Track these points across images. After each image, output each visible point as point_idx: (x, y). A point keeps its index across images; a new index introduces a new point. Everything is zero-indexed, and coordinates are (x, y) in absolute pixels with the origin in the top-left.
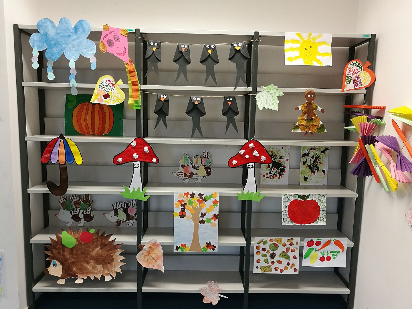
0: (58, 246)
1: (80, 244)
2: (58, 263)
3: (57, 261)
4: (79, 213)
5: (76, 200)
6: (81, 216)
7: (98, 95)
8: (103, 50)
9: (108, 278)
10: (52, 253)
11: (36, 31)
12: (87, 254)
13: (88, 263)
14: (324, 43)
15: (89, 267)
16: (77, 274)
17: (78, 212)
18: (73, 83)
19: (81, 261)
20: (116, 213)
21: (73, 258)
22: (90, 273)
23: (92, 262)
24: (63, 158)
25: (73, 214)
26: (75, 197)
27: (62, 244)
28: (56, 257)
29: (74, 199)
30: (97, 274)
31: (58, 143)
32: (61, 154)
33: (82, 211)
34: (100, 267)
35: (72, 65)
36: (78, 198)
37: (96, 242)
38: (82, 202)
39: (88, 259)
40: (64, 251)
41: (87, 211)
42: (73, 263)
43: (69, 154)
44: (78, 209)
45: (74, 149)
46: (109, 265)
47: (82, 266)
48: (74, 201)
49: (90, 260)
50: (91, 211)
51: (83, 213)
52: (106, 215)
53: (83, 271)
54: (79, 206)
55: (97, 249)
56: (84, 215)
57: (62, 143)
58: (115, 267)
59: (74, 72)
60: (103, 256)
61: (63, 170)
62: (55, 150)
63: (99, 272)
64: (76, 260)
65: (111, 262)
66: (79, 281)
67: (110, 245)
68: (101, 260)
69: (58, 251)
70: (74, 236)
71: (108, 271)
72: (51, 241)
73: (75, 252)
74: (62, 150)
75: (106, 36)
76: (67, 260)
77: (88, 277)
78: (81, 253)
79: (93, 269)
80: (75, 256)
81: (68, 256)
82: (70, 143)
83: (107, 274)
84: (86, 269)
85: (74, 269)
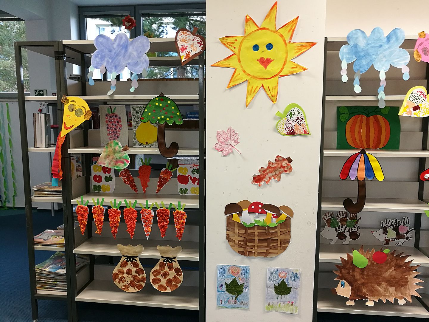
0: (348, 266)
1: (372, 264)
2: (346, 284)
3: (345, 281)
4: (345, 231)
5: (342, 217)
6: (347, 234)
7: (407, 107)
8: (418, 59)
9: (401, 302)
10: (341, 272)
11: (346, 43)
12: (379, 275)
13: (379, 284)
15: (380, 289)
16: (367, 295)
17: (343, 229)
18: (382, 95)
19: (371, 283)
20: (385, 231)
21: (364, 279)
22: (382, 295)
23: (384, 284)
24: (362, 175)
25: (338, 231)
26: (342, 214)
27: (352, 264)
28: (345, 277)
29: (341, 216)
30: (389, 296)
31: (358, 159)
32: (361, 170)
33: (348, 229)
34: (392, 290)
35: (382, 76)
36: (345, 215)
37: (390, 263)
38: (349, 219)
39: (380, 280)
40: (353, 271)
41: (354, 228)
42: (363, 284)
43: (369, 170)
44: (344, 227)
45: (375, 164)
46: (402, 288)
47: (373, 288)
48: (340, 217)
49: (382, 282)
50: (358, 228)
51: (349, 230)
52: (373, 233)
53: (374, 293)
54: (345, 223)
55: (391, 270)
56: (349, 232)
57: (362, 158)
58: (409, 290)
59: (383, 84)
60: (396, 278)
61: (362, 185)
62: (355, 166)
63: (391, 295)
64: (366, 281)
65: (405, 285)
66: (370, 303)
67: (406, 266)
68: (394, 282)
69: (347, 271)
70: (366, 256)
71: (402, 294)
72: (342, 260)
73: (365, 272)
74: (362, 166)
75: (421, 44)
76: (356, 281)
77: (380, 300)
78: (373, 274)
79: (385, 291)
80: (365, 277)
81: (357, 276)
82: (371, 158)
83: (401, 298)
84: (377, 291)
85: (364, 291)
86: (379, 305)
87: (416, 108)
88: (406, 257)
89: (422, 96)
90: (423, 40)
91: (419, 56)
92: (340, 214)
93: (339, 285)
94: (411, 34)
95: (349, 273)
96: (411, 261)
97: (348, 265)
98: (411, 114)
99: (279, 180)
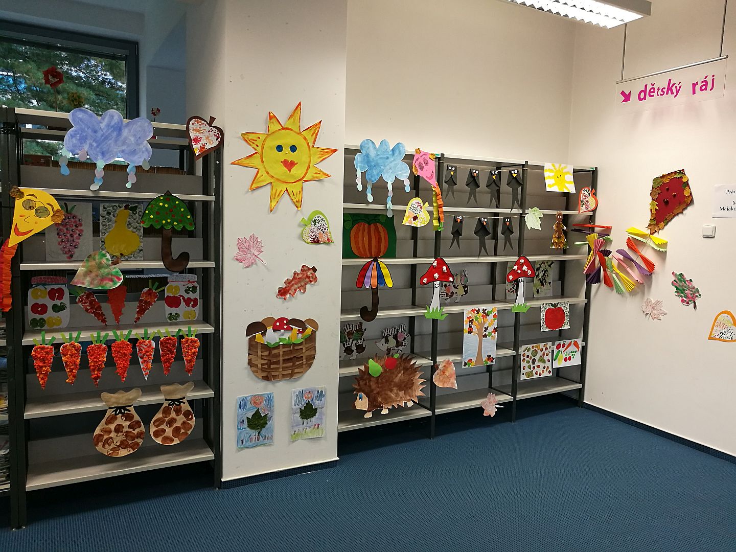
0: (365, 377)
1: (385, 371)
2: (364, 395)
3: (363, 394)
4: (352, 345)
5: (349, 330)
6: (354, 348)
7: (409, 217)
8: (416, 173)
9: (410, 404)
10: (359, 385)
11: (359, 151)
12: (391, 381)
13: (391, 391)
14: (568, 173)
15: (392, 395)
16: (382, 404)
17: (350, 343)
18: (390, 205)
19: (385, 390)
20: (387, 341)
21: (378, 387)
22: (394, 401)
23: (395, 389)
24: (375, 282)
25: (346, 346)
26: (348, 327)
27: (369, 374)
28: (363, 389)
29: (347, 329)
30: (400, 401)
31: (371, 266)
32: (374, 277)
33: (354, 342)
34: (402, 393)
35: (390, 187)
36: (351, 328)
37: (399, 367)
38: (355, 332)
39: (392, 386)
40: (370, 381)
41: (360, 341)
42: (378, 393)
43: (381, 277)
44: (351, 340)
45: (385, 271)
46: (410, 391)
47: (387, 395)
48: (347, 331)
49: (394, 387)
50: (363, 341)
51: (356, 344)
52: (377, 344)
53: (387, 400)
54: (352, 337)
55: (400, 375)
56: (356, 346)
57: (375, 266)
58: (415, 391)
59: (391, 194)
60: (404, 382)
61: (375, 292)
62: (368, 274)
63: (401, 399)
64: (381, 389)
65: (412, 387)
66: (385, 412)
67: (411, 369)
68: (403, 385)
69: (364, 382)
70: (380, 364)
71: (410, 396)
72: (359, 371)
73: (380, 381)
74: (375, 273)
75: (417, 160)
76: (372, 391)
77: (393, 406)
78: (386, 381)
79: (396, 396)
80: (380, 386)
81: (373, 386)
82: (382, 265)
83: (409, 400)
84: (390, 397)
85: (380, 399)
86: (393, 412)
87: (415, 218)
88: (410, 360)
89: (419, 207)
90: (418, 156)
91: (417, 170)
92: (347, 327)
93: (358, 398)
94: (411, 150)
95: (366, 384)
96: (416, 362)
97: (365, 375)
98: (412, 223)
99: (304, 292)
